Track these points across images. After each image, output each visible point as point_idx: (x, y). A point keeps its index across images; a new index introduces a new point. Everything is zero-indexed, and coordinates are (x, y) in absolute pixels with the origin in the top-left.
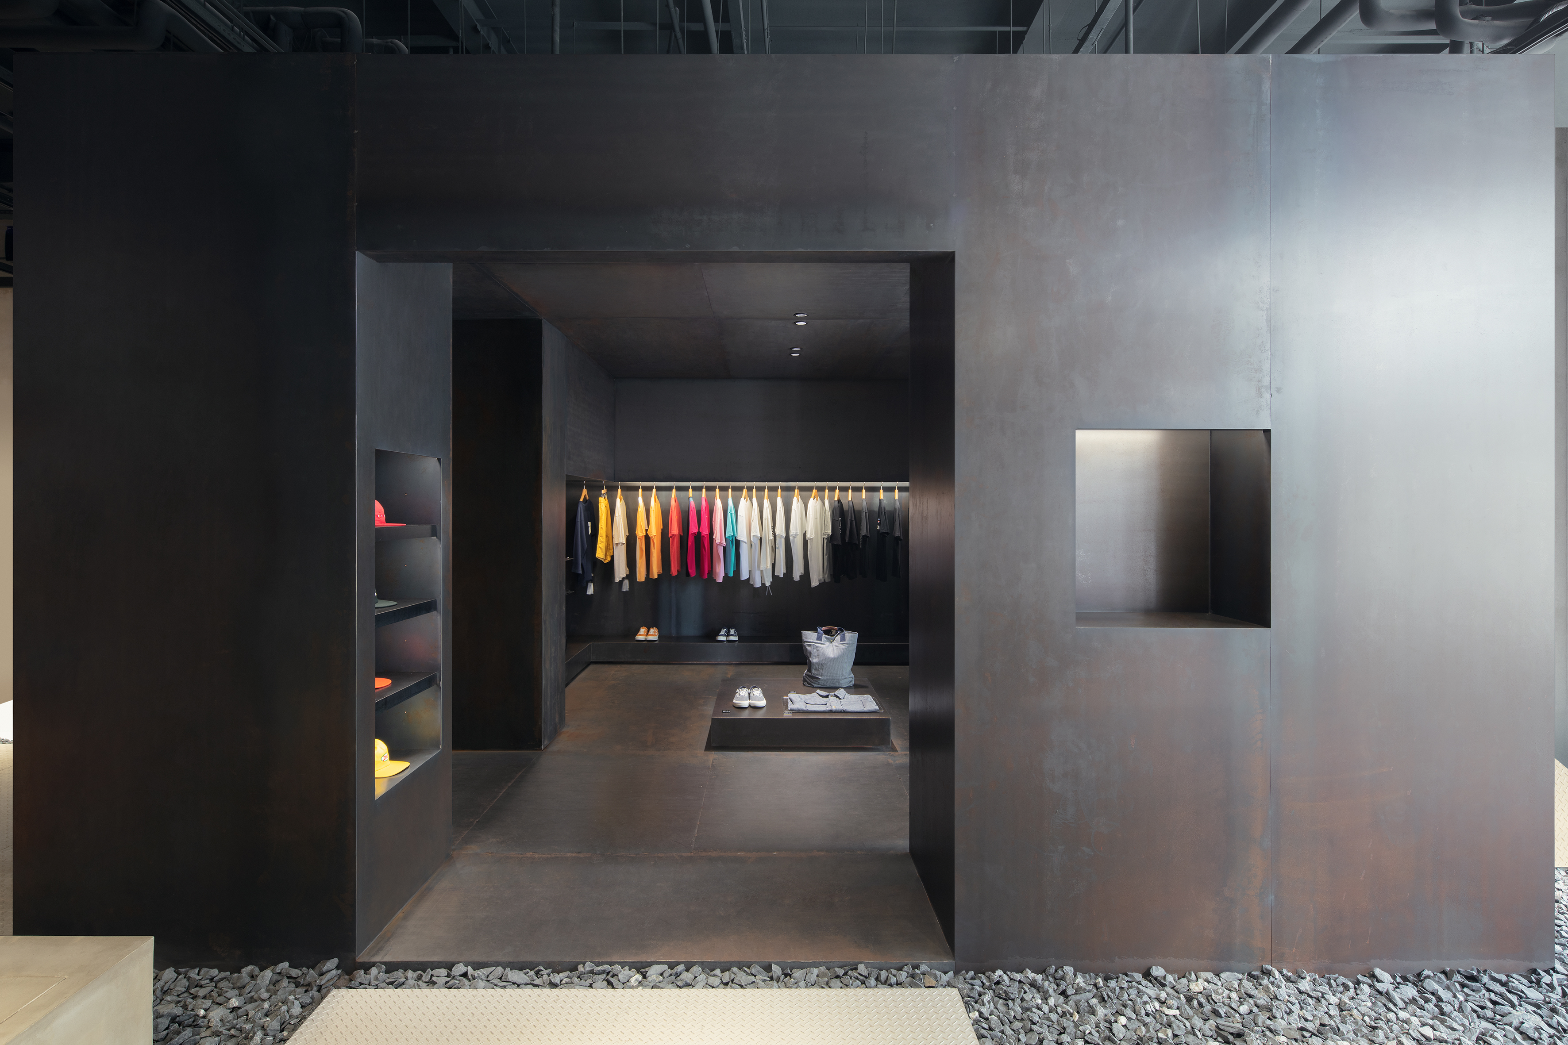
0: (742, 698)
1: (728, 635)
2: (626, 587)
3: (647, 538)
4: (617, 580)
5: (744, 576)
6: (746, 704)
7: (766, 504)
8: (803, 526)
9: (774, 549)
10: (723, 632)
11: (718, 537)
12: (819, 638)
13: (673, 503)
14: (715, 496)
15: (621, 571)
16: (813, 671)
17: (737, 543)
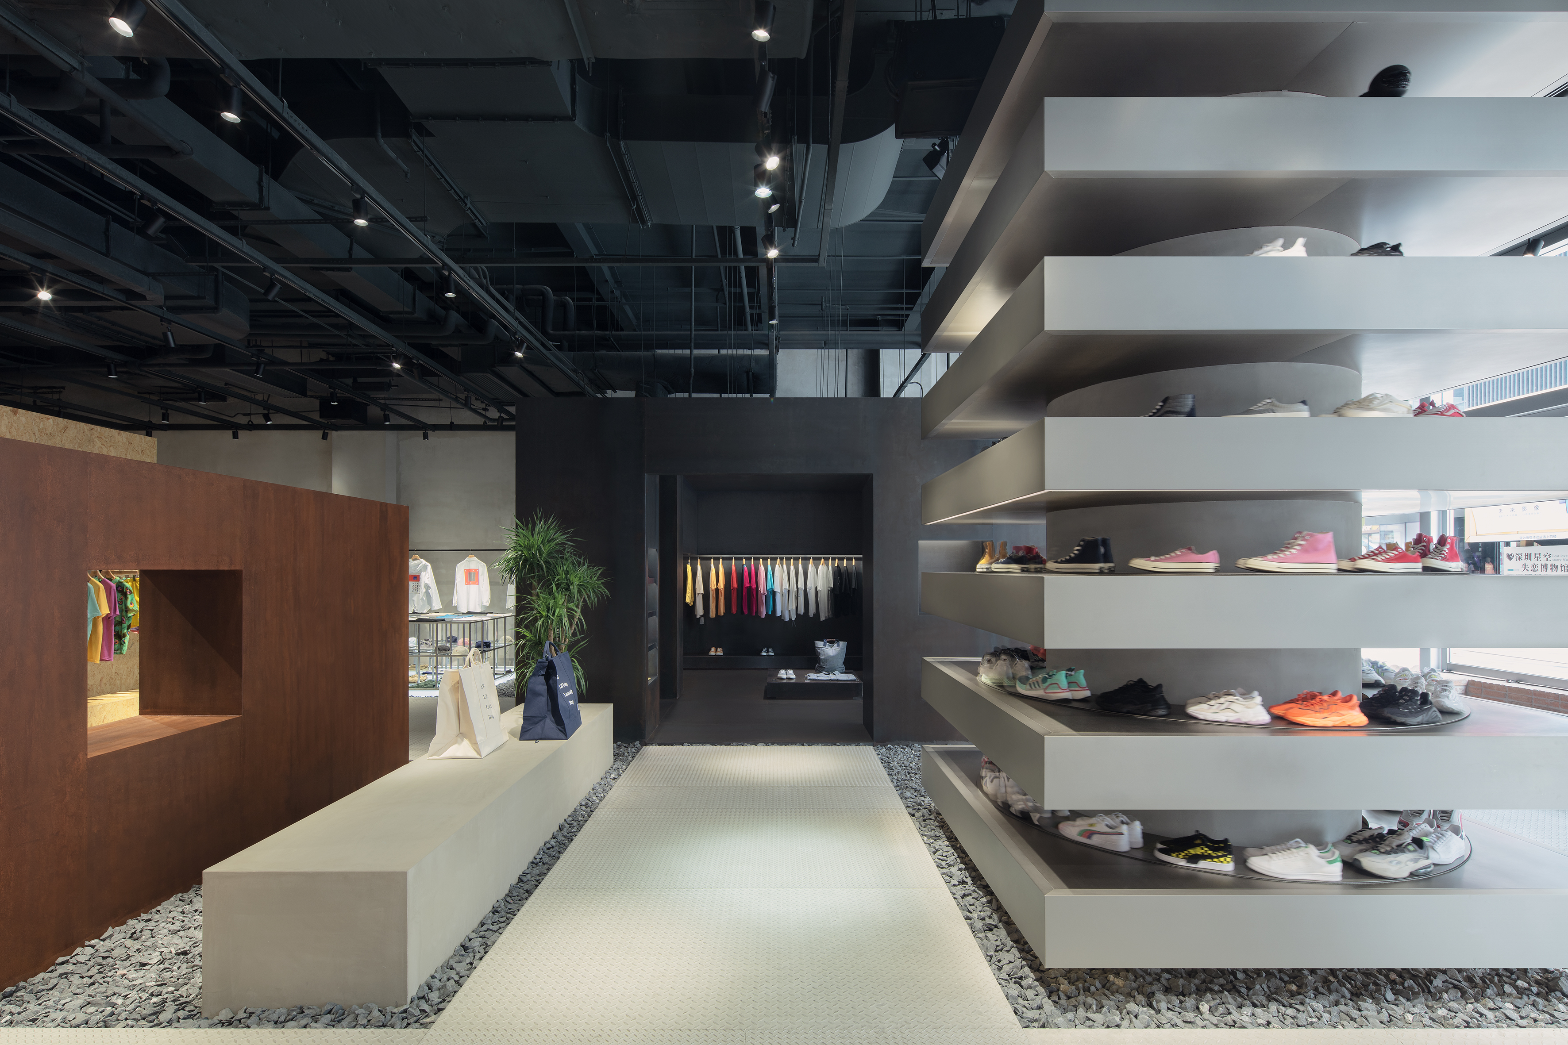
0: (783, 674)
1: (768, 652)
2: (702, 621)
3: (717, 590)
4: (698, 617)
5: (779, 614)
6: (785, 677)
7: (792, 568)
8: (815, 582)
9: (797, 598)
10: (764, 650)
11: (762, 589)
12: (825, 645)
13: (733, 568)
14: (760, 563)
15: (700, 611)
16: (821, 663)
17: (774, 593)
